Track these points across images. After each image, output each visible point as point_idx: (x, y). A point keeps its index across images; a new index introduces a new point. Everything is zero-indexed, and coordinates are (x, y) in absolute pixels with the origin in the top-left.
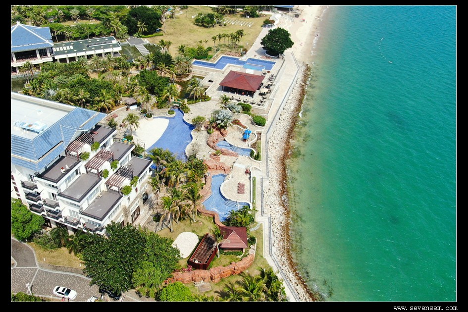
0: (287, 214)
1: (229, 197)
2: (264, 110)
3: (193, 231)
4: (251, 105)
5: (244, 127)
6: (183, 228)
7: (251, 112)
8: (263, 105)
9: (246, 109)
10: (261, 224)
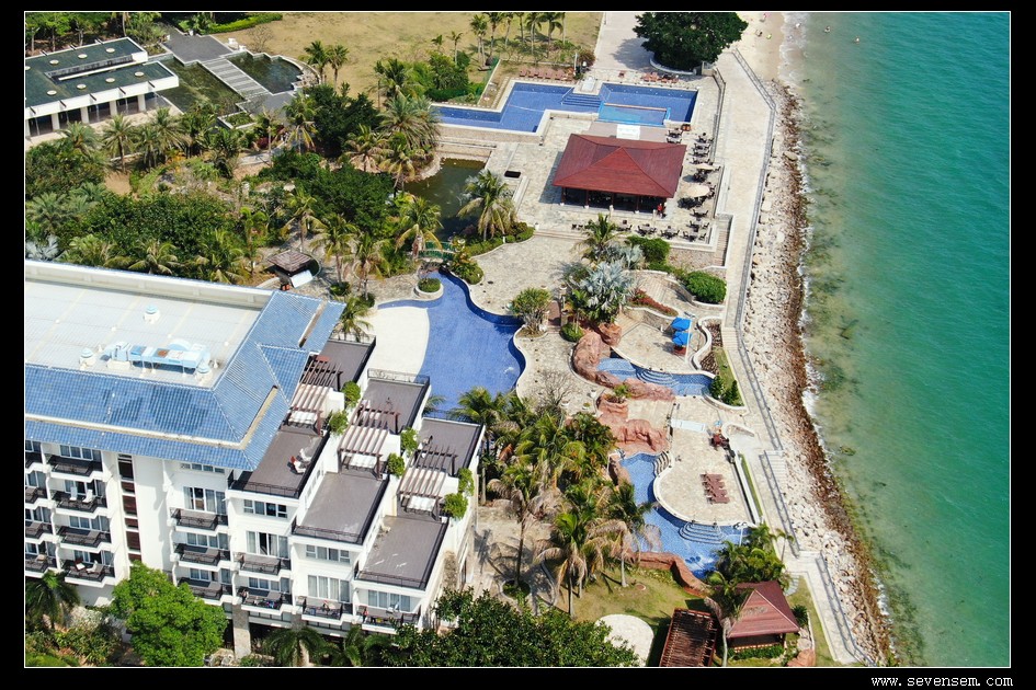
0: (855, 549)
1: (687, 514)
2: (710, 254)
3: (629, 611)
4: (665, 239)
5: (667, 311)
6: (597, 605)
7: (668, 262)
8: (702, 238)
9: (655, 254)
10: (801, 579)
